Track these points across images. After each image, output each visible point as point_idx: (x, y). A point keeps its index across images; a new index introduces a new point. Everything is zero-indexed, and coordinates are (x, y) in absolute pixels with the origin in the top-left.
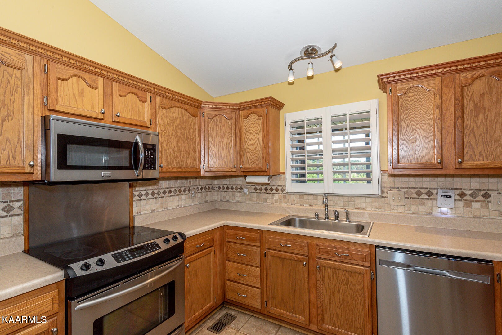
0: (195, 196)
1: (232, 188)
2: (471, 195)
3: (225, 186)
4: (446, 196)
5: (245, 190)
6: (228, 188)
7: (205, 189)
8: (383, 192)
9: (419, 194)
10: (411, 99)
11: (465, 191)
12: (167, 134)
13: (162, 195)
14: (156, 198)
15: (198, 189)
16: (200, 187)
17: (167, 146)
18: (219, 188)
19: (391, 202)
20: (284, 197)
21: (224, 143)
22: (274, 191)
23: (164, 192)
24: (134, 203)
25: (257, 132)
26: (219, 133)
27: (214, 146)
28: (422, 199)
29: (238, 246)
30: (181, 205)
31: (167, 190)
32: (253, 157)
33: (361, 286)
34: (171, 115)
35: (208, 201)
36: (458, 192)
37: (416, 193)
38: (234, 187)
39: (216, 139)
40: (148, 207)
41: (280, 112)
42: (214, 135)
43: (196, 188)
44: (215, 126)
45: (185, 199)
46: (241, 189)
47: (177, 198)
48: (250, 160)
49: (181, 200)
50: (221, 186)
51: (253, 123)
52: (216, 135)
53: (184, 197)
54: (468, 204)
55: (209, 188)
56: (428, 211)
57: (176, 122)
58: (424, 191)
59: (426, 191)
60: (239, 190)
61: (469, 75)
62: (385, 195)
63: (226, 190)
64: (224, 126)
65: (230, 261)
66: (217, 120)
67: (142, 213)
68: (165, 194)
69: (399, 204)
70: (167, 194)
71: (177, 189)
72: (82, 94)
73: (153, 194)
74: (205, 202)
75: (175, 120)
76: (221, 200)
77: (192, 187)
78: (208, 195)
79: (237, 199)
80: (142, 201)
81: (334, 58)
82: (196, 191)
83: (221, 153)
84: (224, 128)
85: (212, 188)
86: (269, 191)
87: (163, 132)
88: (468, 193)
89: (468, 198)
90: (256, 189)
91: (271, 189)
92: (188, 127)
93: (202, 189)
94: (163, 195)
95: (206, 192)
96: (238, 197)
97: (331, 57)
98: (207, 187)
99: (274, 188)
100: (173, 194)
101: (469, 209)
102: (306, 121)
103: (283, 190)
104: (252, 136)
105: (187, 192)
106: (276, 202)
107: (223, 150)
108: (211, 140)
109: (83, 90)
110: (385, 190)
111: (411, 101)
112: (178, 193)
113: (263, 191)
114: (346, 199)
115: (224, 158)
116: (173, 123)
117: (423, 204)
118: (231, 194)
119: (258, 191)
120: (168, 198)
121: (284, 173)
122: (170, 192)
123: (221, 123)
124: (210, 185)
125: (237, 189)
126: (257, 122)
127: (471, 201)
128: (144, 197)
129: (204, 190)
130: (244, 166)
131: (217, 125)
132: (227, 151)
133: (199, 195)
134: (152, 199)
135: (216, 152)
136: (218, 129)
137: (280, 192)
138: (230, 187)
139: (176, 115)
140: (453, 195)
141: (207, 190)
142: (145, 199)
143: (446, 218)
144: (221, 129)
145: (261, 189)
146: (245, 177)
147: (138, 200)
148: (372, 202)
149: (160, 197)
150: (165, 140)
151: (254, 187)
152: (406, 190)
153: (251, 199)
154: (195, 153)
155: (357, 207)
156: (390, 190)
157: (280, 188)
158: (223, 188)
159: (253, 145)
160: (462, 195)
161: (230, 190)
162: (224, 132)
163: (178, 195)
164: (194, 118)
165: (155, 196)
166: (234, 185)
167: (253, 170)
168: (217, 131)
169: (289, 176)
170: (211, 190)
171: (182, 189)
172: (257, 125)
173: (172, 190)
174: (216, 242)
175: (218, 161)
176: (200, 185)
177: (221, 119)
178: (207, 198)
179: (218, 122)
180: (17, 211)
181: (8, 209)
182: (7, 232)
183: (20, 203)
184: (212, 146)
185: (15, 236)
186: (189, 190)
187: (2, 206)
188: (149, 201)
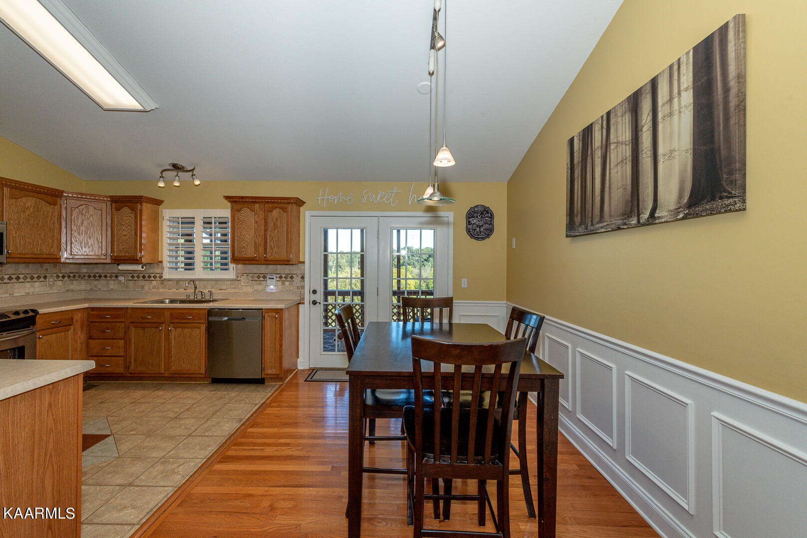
0: (54, 284)
1: (106, 276)
2: (285, 277)
3: (97, 275)
4: (271, 278)
5: (121, 278)
6: (100, 277)
7: (69, 277)
8: (238, 277)
9: (259, 277)
10: (243, 215)
11: (282, 275)
12: (17, 222)
13: (7, 281)
15: (58, 277)
16: (61, 275)
17: (16, 233)
18: (89, 276)
19: (243, 284)
20: (161, 283)
21: (91, 232)
22: (152, 278)
23: (10, 278)
25: (129, 224)
26: (85, 223)
27: (79, 234)
28: (260, 281)
29: (102, 324)
30: (34, 293)
31: (14, 277)
32: (125, 246)
33: (199, 337)
34: (22, 204)
35: (72, 291)
36: (278, 276)
37: (257, 277)
38: (108, 275)
39: (81, 228)
41: (160, 207)
42: (79, 223)
43: (55, 275)
44: (80, 215)
45: (39, 287)
46: (117, 277)
47: (28, 284)
48: (122, 249)
49: (34, 287)
50: (92, 275)
51: (127, 215)
52: (82, 224)
53: (37, 284)
54: (283, 284)
55: (74, 276)
56: (264, 288)
57: (28, 211)
58: (262, 275)
59: (263, 275)
60: (114, 278)
61: (271, 205)
62: (239, 279)
63: (98, 278)
64: (91, 216)
65: (93, 339)
66: (83, 209)
68: (10, 280)
69: (247, 285)
70: (14, 281)
71: (28, 276)
74: (67, 291)
75: (27, 209)
76: (91, 289)
77: (50, 275)
78: (72, 284)
79: (111, 287)
81: (194, 176)
82: (56, 279)
83: (87, 241)
84: (91, 218)
85: (79, 276)
86: (147, 278)
87: (12, 221)
88: (284, 276)
89: (283, 279)
90: (133, 277)
91: (150, 277)
92: (43, 215)
93: (63, 277)
95: (70, 280)
96: (112, 285)
97: (192, 176)
98: (72, 275)
99: (152, 275)
100: (21, 280)
101: (284, 286)
102: (181, 218)
103: (161, 277)
104: (124, 228)
105: (42, 279)
106: (153, 288)
107: (90, 238)
108: (75, 228)
110: (239, 275)
111: (243, 216)
112: (29, 280)
113: (141, 278)
114: (213, 283)
116: (24, 212)
117: (260, 284)
118: (104, 282)
119: (136, 278)
120: (16, 284)
121: (161, 262)
122: (18, 278)
123: (88, 212)
124: (76, 273)
125: (111, 277)
126: (130, 215)
127: (284, 281)
129: (66, 278)
130: (115, 254)
131: (82, 214)
133: (60, 283)
135: (81, 240)
136: (83, 218)
137: (158, 278)
138: (103, 275)
139: (28, 204)
140: (275, 278)
141: (71, 278)
143: (272, 293)
144: (89, 219)
145: (138, 277)
146: (118, 265)
148: (231, 284)
149: (4, 283)
151: (131, 275)
152: (252, 275)
153: (127, 287)
154: (53, 241)
155: (221, 288)
156: (242, 275)
157: (158, 275)
158: (95, 276)
159: (124, 235)
160: (281, 277)
161: (103, 278)
162: (91, 222)
163: (29, 282)
164: (52, 206)
166: (109, 273)
167: (126, 258)
168: (82, 220)
169: (166, 264)
170: (77, 278)
171: (35, 276)
172: (130, 218)
173: (21, 276)
174: (77, 321)
175: (83, 248)
176: (61, 273)
177: (88, 209)
178: (71, 287)
179: (84, 212)
184: (76, 234)
186: (45, 277)
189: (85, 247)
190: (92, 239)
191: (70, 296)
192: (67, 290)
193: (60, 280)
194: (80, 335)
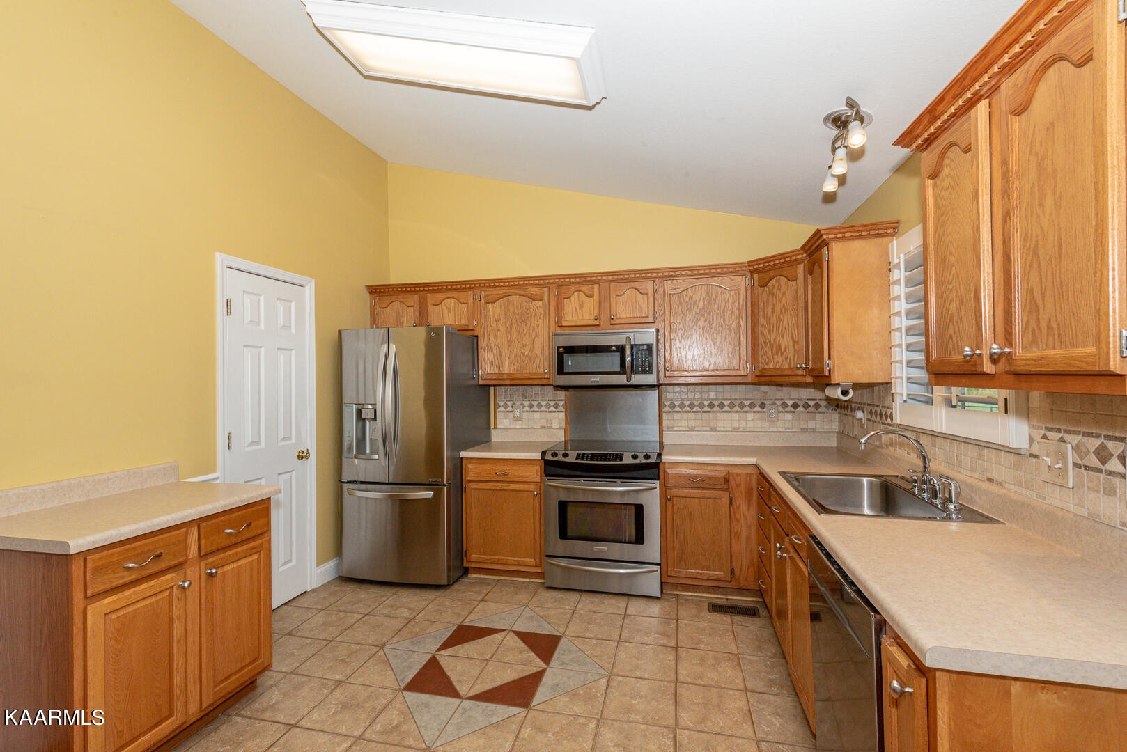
0: (778, 416)
5: (860, 415)
6: (847, 408)
7: (806, 406)
12: (681, 326)
13: (706, 409)
14: (697, 412)
15: (785, 405)
16: (790, 403)
21: (784, 325)
23: (711, 405)
24: (664, 414)
25: (819, 299)
26: (777, 308)
27: (769, 331)
28: (1110, 473)
30: (744, 428)
31: (716, 403)
32: (817, 347)
34: (687, 299)
35: (813, 431)
39: (772, 320)
40: (684, 423)
42: (770, 313)
43: (779, 403)
44: (771, 297)
45: (753, 420)
46: (857, 410)
47: (736, 416)
48: (815, 354)
49: (746, 420)
51: (817, 280)
52: (773, 312)
53: (750, 416)
55: (819, 406)
57: (696, 307)
60: (855, 413)
63: (846, 411)
64: (783, 295)
66: (773, 287)
67: (676, 428)
68: (712, 408)
69: (1063, 481)
70: (716, 409)
71: (737, 403)
72: (581, 306)
73: (692, 406)
74: (805, 430)
75: (694, 304)
77: (770, 402)
78: (814, 419)
79: (855, 431)
80: (676, 414)
82: (780, 409)
83: (779, 342)
84: (784, 299)
87: (675, 325)
92: (719, 308)
93: (795, 406)
94: (710, 410)
95: (808, 412)
96: (856, 426)
98: (812, 403)
100: (726, 408)
105: (757, 409)
107: (783, 337)
108: (765, 323)
109: (582, 302)
112: (737, 408)
113: (878, 418)
115: (785, 350)
116: (690, 310)
120: (718, 414)
122: (721, 405)
123: (780, 289)
124: (821, 400)
128: (677, 409)
129: (801, 409)
130: (810, 366)
131: (773, 294)
132: (790, 339)
133: (789, 416)
134: (689, 412)
135: (772, 342)
136: (774, 302)
139: (697, 297)
141: (811, 409)
142: (679, 412)
144: (780, 301)
147: (670, 412)
149: (703, 412)
151: (869, 408)
154: (735, 348)
158: (844, 407)
159: (816, 325)
162: (784, 305)
163: (737, 412)
164: (732, 292)
165: (695, 410)
167: (817, 373)
168: (774, 305)
169: (895, 386)
170: (823, 409)
171: (747, 403)
172: (820, 285)
173: (726, 403)
174: (738, 486)
175: (776, 357)
176: (791, 400)
177: (779, 281)
178: (811, 425)
179: (775, 291)
180: (561, 409)
181: (556, 406)
182: (556, 424)
183: (563, 402)
184: (766, 332)
185: (560, 428)
186: (763, 406)
187: (552, 403)
188: (685, 415)
189: (777, 354)
190: (786, 338)
191: (806, 441)
192: (802, 429)
193: (788, 412)
194: (746, 513)
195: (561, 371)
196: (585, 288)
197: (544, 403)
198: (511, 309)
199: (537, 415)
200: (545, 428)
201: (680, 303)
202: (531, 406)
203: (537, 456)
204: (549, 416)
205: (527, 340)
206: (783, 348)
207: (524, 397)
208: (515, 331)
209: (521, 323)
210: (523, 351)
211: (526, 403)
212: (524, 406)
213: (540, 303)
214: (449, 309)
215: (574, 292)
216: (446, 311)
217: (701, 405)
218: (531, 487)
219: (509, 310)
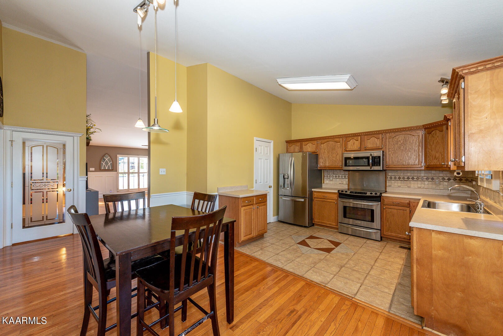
0: (440, 183)
7: (455, 180)
12: (393, 149)
13: (406, 179)
14: (401, 180)
15: (444, 179)
16: (446, 178)
17: (393, 155)
21: (438, 148)
23: (408, 178)
24: (387, 181)
26: (435, 142)
27: (432, 151)
30: (423, 187)
34: (396, 140)
39: (433, 147)
40: (396, 184)
42: (432, 144)
43: (441, 178)
44: (432, 138)
45: (428, 184)
47: (420, 182)
49: (424, 184)
52: (433, 144)
53: (426, 183)
66: (433, 134)
67: (392, 186)
71: (420, 178)
72: (354, 144)
73: (399, 178)
75: (399, 141)
77: (437, 178)
78: (459, 185)
80: (392, 181)
82: (441, 180)
83: (435, 154)
84: (438, 139)
87: (390, 149)
92: (410, 143)
93: (449, 179)
95: (456, 182)
105: (430, 180)
107: (437, 153)
109: (354, 142)
112: (420, 180)
114: (493, 193)
115: (438, 158)
116: (397, 144)
120: (411, 182)
123: (436, 135)
128: (393, 179)
129: (452, 181)
131: (434, 137)
132: (440, 153)
133: (446, 183)
134: (398, 180)
135: (433, 155)
136: (434, 140)
139: (400, 139)
142: (394, 180)
144: (436, 139)
147: (390, 180)
150: (392, 153)
154: (417, 157)
155: (495, 201)
162: (438, 141)
164: (416, 136)
168: (433, 141)
171: (425, 178)
174: (414, 206)
175: (434, 160)
177: (436, 132)
179: (434, 136)
180: (347, 178)
181: (345, 177)
182: (344, 182)
183: (347, 176)
184: (430, 151)
185: (346, 184)
186: (432, 179)
187: (343, 176)
188: (397, 182)
189: (435, 159)
190: (438, 153)
195: (346, 165)
196: (355, 138)
197: (340, 176)
198: (329, 145)
199: (338, 180)
200: (341, 184)
201: (393, 141)
202: (336, 177)
203: (336, 191)
204: (342, 180)
205: (334, 155)
206: (437, 157)
207: (334, 173)
208: (330, 153)
209: (333, 150)
210: (333, 159)
211: (334, 176)
212: (333, 177)
213: (339, 143)
214: (309, 146)
215: (351, 140)
216: (308, 147)
217: (404, 178)
218: (334, 201)
219: (328, 146)
